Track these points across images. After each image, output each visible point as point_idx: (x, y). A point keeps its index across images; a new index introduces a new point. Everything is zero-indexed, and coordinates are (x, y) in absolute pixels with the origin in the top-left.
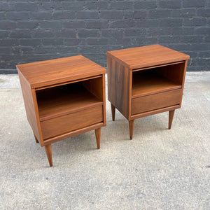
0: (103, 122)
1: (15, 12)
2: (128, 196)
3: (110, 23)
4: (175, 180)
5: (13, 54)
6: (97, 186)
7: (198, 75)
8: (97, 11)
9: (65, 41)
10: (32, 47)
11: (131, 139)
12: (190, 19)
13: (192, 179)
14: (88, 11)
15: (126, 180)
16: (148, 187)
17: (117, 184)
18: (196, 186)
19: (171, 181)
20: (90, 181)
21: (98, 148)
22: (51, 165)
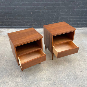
1: (5, 3)
2: (50, 84)
3: (45, 8)
4: (68, 77)
5: (5, 20)
6: (39, 79)
7: (81, 29)
8: (40, 3)
9: (27, 15)
10: (13, 18)
11: (52, 59)
12: (79, 6)
13: (74, 77)
14: (36, 2)
15: (50, 77)
16: (58, 80)
17: (47, 79)
18: (76, 80)
19: (67, 78)
20: (37, 77)
21: (40, 63)
22: (22, 71)
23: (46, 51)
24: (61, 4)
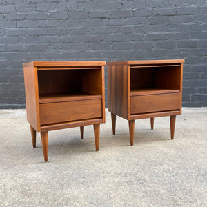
0: (102, 118)
1: (28, 53)
2: (127, 182)
4: (180, 171)
8: (100, 51)
11: (132, 145)
12: (185, 58)
13: (199, 171)
14: (92, 51)
15: (125, 171)
16: (150, 176)
17: (115, 173)
19: (175, 172)
20: (86, 171)
21: (97, 150)
22: (46, 160)
23: (114, 133)
24: (146, 52)
